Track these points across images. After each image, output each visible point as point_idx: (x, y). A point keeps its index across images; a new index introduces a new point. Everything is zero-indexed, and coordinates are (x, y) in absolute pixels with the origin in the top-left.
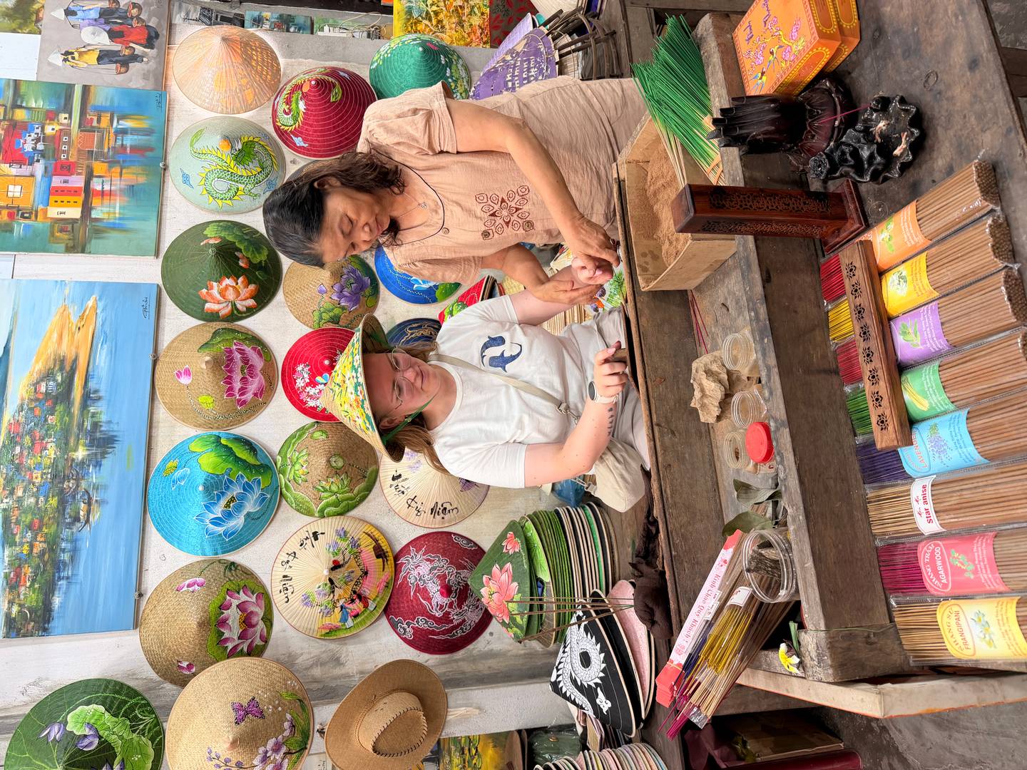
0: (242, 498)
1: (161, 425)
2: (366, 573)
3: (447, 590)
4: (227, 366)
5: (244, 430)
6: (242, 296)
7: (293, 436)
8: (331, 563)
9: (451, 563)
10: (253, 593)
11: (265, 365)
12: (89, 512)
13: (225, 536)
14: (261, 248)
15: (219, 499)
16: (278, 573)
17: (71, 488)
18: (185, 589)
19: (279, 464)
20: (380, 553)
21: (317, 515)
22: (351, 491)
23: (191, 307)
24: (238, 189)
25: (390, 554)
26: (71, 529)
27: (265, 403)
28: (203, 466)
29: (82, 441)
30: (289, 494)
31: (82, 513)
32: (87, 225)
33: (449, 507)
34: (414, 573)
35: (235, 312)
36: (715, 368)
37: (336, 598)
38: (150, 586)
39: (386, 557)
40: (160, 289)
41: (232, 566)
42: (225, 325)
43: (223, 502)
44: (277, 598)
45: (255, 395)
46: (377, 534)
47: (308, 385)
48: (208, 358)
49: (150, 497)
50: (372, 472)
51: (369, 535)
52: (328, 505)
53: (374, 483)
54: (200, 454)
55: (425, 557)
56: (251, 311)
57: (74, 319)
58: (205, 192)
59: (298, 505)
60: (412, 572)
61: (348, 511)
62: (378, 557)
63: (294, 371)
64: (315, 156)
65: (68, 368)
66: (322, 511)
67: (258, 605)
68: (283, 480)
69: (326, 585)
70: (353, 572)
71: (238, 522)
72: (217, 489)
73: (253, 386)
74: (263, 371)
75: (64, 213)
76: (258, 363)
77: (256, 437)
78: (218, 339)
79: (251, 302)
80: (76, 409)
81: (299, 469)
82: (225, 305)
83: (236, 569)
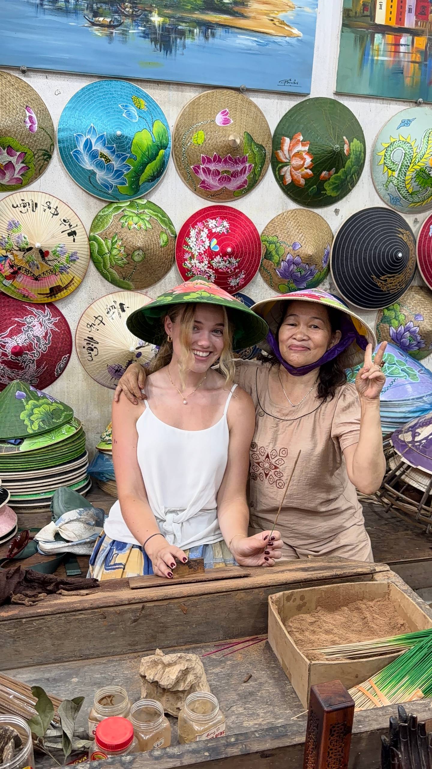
0: (109, 169)
1: (180, 93)
2: (36, 279)
3: (18, 352)
4: (230, 158)
5: (172, 169)
6: (294, 172)
7: (164, 214)
8: (47, 249)
9: (43, 355)
10: (22, 175)
11: (230, 191)
12: (102, 25)
13: (75, 152)
14: (338, 190)
15: (109, 148)
16: (40, 198)
17: (124, 9)
18: (28, 114)
19: (139, 201)
20: (55, 291)
21: (92, 234)
22: (112, 267)
23: (287, 125)
24: (394, 171)
25: (53, 299)
26: (87, 9)
27: (195, 191)
28: (139, 134)
29: (167, 20)
30: (111, 209)
31: (101, 19)
32: (367, 29)
33: (93, 353)
34: (35, 322)
35: (280, 165)
36: (190, 678)
37: (15, 252)
38: (32, 79)
39: (51, 296)
40: (305, 96)
41: (48, 156)
42: (269, 156)
43: (106, 152)
44: (17, 197)
45: (203, 182)
46: (71, 288)
47: (210, 231)
48: (238, 141)
49: (114, 83)
50: (129, 285)
51: (71, 281)
52: (100, 245)
53: (119, 286)
54: (151, 131)
55: (49, 331)
56: (280, 179)
57: (281, 16)
58: (393, 140)
59: (101, 218)
60: (36, 320)
61: (94, 262)
62: (52, 289)
63: (223, 218)
64: (420, 241)
65: (236, 9)
66: (95, 239)
67: (11, 179)
68: (125, 204)
69: (27, 244)
70: (38, 268)
71: (88, 164)
72: (118, 147)
73: (211, 180)
74: (224, 190)
75: (381, 8)
76: (232, 185)
77: (165, 181)
78: (256, 150)
79: (288, 180)
80: (198, 16)
81: (133, 222)
82: (287, 156)
83: (45, 160)
